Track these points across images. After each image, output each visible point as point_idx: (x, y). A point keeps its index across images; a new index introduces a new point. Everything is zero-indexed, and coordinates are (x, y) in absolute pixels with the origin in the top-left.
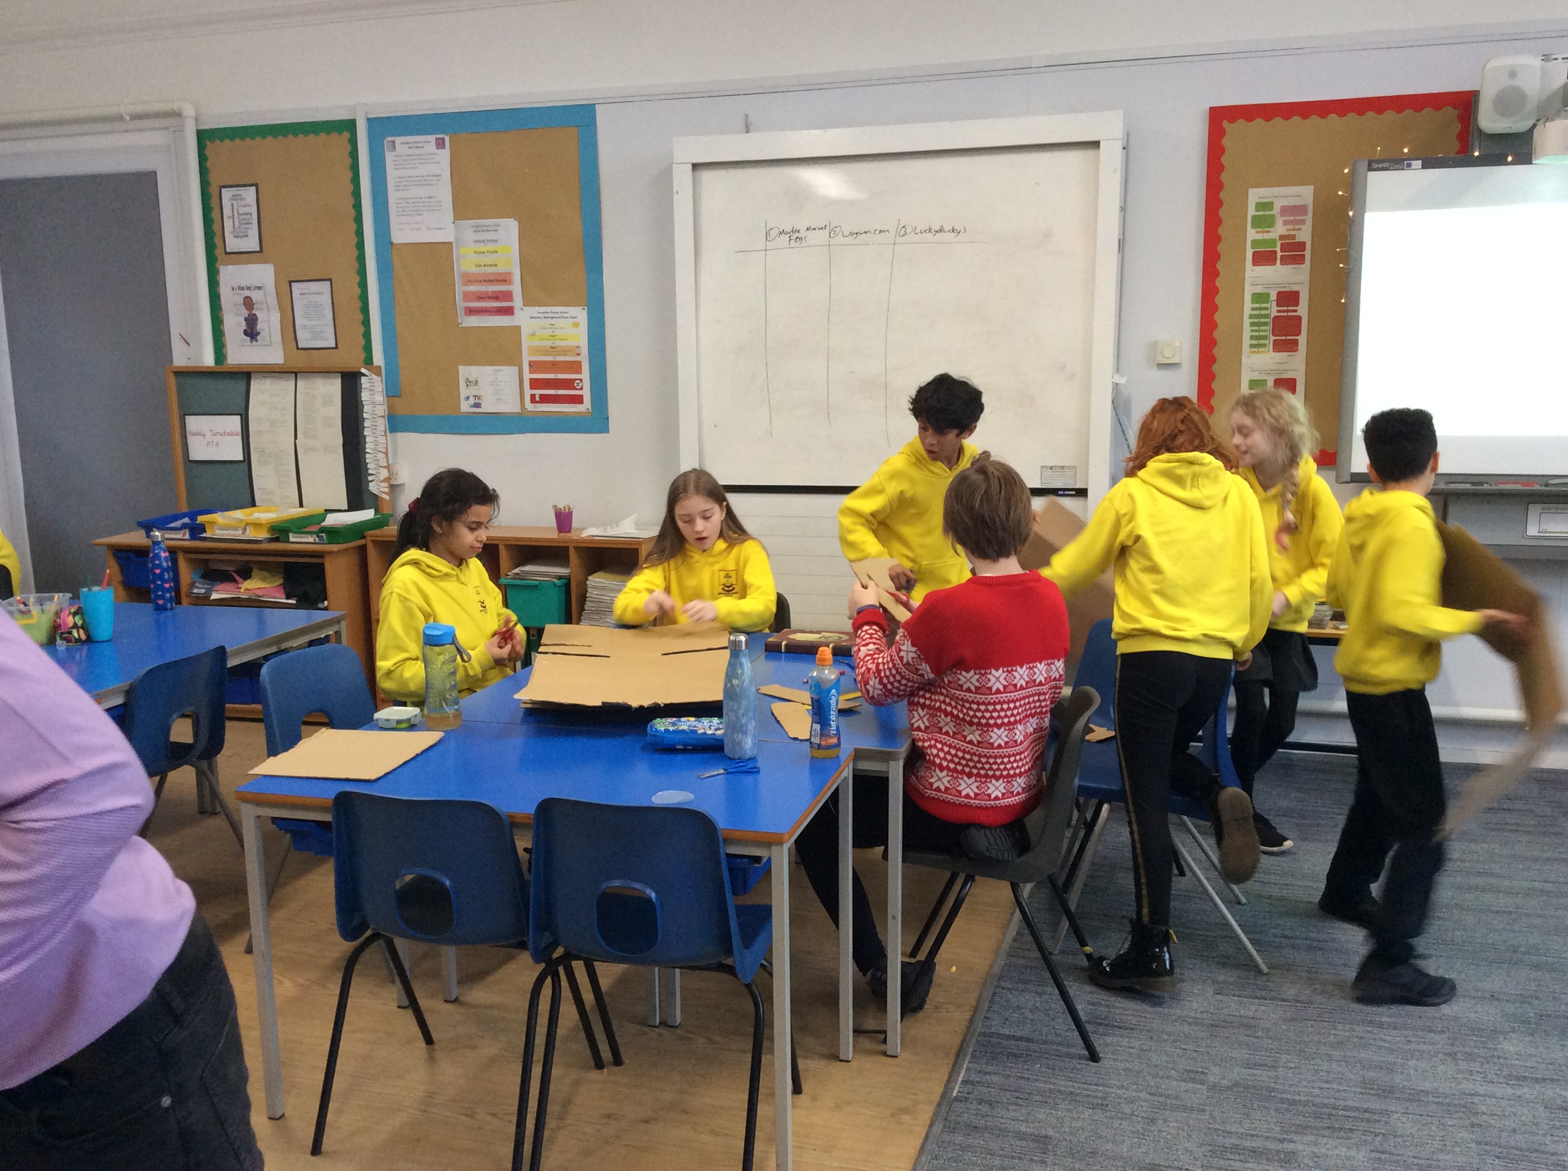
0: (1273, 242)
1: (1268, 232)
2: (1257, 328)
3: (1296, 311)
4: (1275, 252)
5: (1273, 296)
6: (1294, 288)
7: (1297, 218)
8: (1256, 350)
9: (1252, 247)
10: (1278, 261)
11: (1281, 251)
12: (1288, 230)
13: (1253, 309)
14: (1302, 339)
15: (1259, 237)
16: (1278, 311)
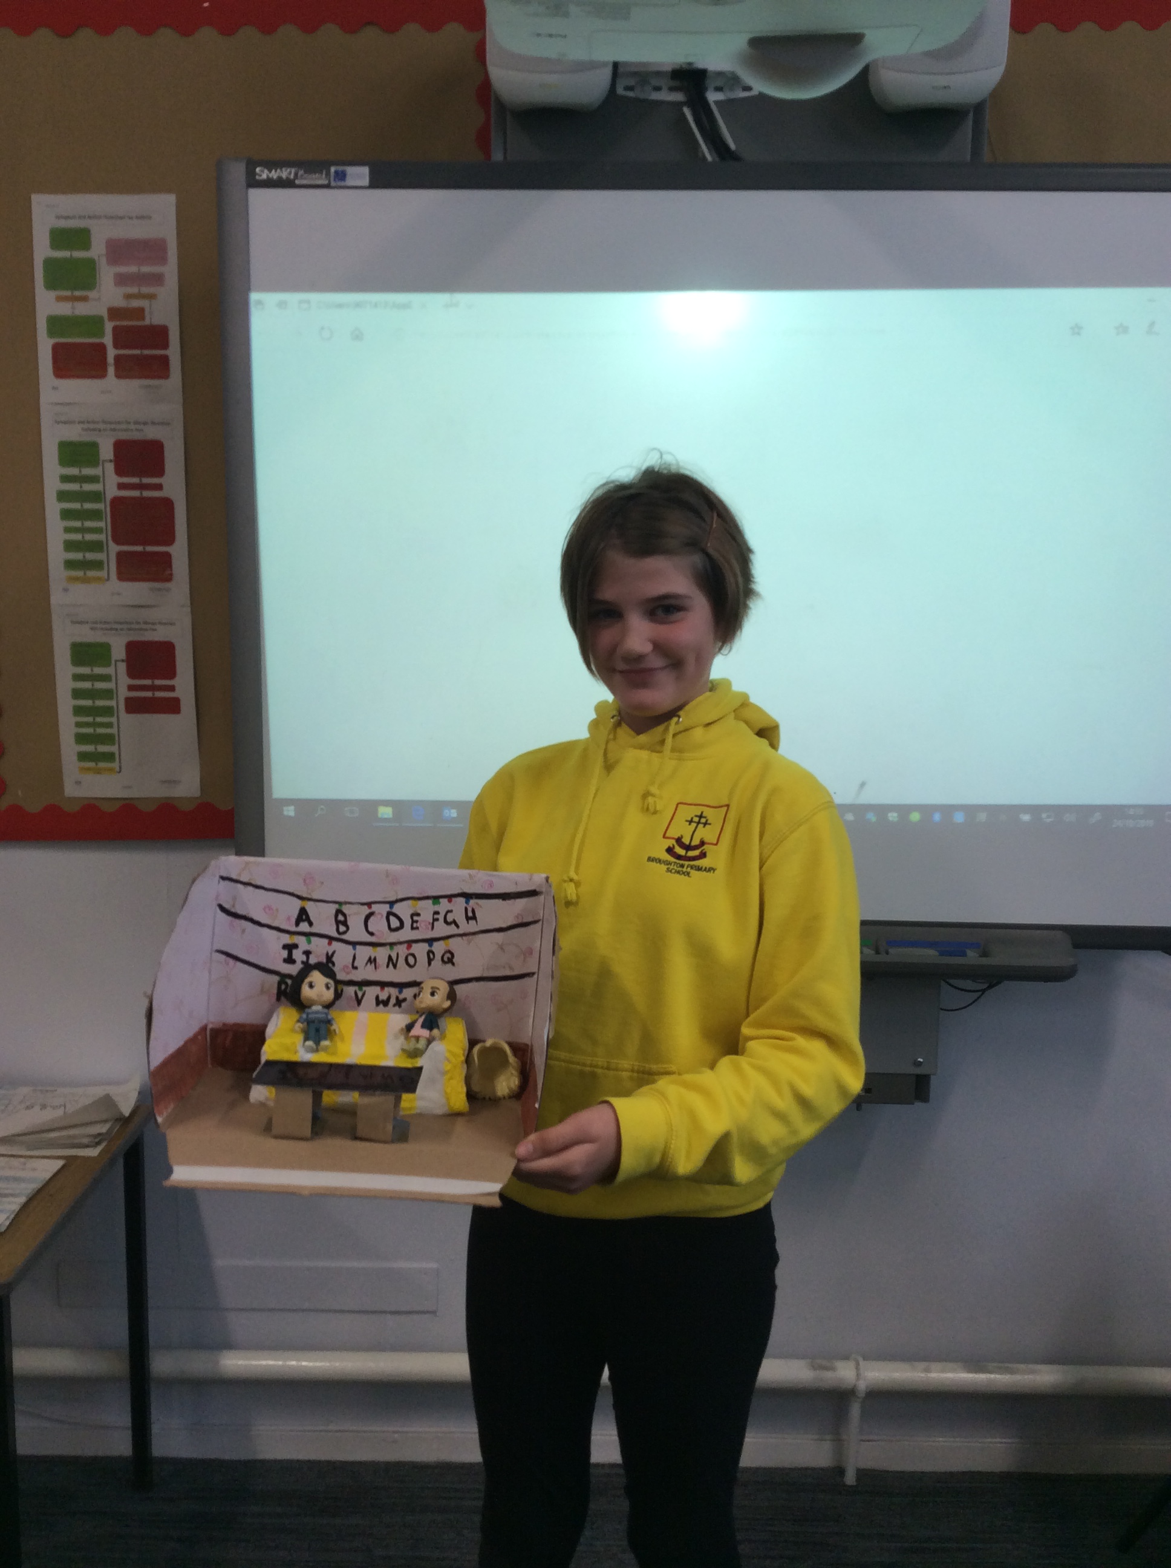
0: (94, 324)
1: (85, 299)
2: (78, 524)
3: (159, 487)
4: (102, 348)
5: (107, 452)
6: (151, 433)
7: (146, 269)
8: (80, 573)
9: (51, 333)
10: (111, 370)
11: (116, 346)
12: (128, 297)
13: (65, 479)
14: (179, 551)
15: (64, 309)
16: (121, 486)
